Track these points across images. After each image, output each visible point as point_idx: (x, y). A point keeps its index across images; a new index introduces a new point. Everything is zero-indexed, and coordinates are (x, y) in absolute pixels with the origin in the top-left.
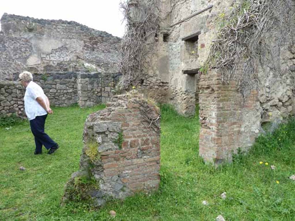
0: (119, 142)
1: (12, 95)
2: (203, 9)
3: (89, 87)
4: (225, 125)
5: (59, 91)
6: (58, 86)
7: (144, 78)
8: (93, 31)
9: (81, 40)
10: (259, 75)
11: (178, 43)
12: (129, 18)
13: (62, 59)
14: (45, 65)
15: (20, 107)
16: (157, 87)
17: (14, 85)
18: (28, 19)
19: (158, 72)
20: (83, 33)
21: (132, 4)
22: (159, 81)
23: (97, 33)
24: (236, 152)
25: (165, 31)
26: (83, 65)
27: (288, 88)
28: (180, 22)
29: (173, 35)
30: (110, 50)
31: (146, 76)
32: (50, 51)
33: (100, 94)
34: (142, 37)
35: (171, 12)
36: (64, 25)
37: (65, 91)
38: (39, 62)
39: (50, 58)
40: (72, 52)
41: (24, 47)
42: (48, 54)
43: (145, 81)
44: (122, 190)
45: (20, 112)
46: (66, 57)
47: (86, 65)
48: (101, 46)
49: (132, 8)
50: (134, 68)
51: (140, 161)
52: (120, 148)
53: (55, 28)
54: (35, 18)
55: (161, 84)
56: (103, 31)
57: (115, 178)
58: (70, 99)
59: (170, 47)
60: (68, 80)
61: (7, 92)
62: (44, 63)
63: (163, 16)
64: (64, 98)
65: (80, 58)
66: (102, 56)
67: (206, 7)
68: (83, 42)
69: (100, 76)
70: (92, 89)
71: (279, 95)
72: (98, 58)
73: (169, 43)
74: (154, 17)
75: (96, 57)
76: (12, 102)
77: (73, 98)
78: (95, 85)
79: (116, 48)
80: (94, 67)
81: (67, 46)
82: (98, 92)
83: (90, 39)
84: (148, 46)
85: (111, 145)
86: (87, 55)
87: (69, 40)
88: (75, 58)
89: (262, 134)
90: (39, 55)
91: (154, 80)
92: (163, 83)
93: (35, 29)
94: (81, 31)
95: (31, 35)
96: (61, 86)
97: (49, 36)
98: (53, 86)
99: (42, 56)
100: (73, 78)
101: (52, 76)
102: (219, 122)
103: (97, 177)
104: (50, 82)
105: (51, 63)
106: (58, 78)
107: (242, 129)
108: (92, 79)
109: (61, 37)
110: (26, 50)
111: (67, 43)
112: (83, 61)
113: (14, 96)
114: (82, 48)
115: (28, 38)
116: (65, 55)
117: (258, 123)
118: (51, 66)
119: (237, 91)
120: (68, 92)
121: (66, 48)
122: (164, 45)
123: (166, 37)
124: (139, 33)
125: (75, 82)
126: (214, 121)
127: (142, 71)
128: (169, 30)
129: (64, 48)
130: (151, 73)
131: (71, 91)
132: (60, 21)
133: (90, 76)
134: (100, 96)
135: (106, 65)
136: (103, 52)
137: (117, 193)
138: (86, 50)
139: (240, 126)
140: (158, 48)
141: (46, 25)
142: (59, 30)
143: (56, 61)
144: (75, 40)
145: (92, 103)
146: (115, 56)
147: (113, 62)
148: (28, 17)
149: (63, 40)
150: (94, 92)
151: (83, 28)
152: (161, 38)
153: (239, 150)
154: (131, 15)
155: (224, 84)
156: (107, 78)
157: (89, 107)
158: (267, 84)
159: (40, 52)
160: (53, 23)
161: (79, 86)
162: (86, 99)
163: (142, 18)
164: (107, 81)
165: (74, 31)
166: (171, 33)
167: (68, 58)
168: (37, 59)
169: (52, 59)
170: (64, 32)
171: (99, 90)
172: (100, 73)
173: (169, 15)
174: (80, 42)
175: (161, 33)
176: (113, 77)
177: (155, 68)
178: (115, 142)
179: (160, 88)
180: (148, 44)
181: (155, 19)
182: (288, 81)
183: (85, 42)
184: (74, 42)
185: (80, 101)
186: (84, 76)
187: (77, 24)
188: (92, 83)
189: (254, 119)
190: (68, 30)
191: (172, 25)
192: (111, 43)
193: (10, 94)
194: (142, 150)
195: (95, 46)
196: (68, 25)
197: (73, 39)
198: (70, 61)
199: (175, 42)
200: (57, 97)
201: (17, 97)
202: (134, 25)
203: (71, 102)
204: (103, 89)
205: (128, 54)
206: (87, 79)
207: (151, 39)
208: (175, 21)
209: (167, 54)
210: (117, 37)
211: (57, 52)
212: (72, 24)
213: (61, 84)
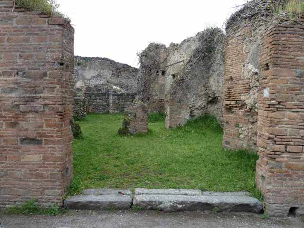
0: (135, 116)
1: (78, 105)
2: (181, 61)
3: (117, 101)
4: (173, 114)
5: (98, 104)
6: (98, 100)
7: (149, 97)
8: (118, 64)
9: (111, 70)
10: (188, 97)
11: (169, 77)
12: (142, 63)
13: (97, 83)
14: (87, 87)
15: (82, 111)
16: (157, 102)
17: (79, 99)
18: (77, 57)
19: (158, 93)
20: (111, 65)
21: (144, 55)
22: (158, 99)
23: (121, 65)
24: (178, 125)
25: (163, 69)
26: (112, 87)
27: (204, 102)
28: (171, 65)
29: (167, 72)
30: (130, 77)
31: (151, 96)
32: (90, 78)
33: (123, 106)
34: (149, 73)
35: (167, 58)
36: (99, 60)
37: (102, 104)
38: (83, 85)
39: (90, 82)
40: (104, 78)
41: (75, 75)
42: (89, 80)
43: (150, 98)
44: (135, 131)
45: (82, 114)
46: (100, 82)
47: (114, 87)
48: (124, 74)
49: (144, 57)
50: (144, 91)
51: (141, 123)
52: (135, 118)
53: (94, 63)
54: (82, 56)
55: (160, 100)
56: (125, 63)
57: (134, 127)
58: (104, 109)
59: (166, 79)
60: (104, 97)
61: (76, 103)
62: (86, 85)
63: (162, 60)
64: (101, 108)
65: (109, 82)
66: (124, 81)
67: (182, 60)
68: (111, 71)
69: (123, 95)
70: (119, 103)
71: (199, 104)
72: (121, 82)
73: (165, 76)
74: (156, 62)
75: (120, 81)
76: (78, 109)
77: (106, 108)
78: (121, 100)
79: (133, 75)
80: (119, 88)
81: (101, 74)
82: (122, 105)
83: (116, 69)
84: (152, 78)
85: (132, 117)
86: (114, 80)
87: (102, 70)
88: (106, 82)
89: (190, 119)
90: (83, 80)
91: (156, 98)
92: (161, 100)
93: (81, 64)
94: (111, 64)
95: (79, 67)
96: (100, 101)
97: (90, 68)
98: (95, 101)
99: (85, 81)
100: (107, 96)
101: (95, 94)
102: (170, 113)
103: (128, 127)
104: (94, 98)
105: (90, 86)
106: (98, 96)
107: (181, 117)
108: (119, 97)
109: (97, 68)
110: (75, 77)
111: (101, 72)
112: (111, 85)
113: (80, 105)
114: (110, 76)
115: (77, 70)
116: (99, 80)
117: (189, 115)
118: (90, 88)
119: (178, 102)
120: (103, 105)
121: (100, 75)
122: (162, 77)
123: (163, 73)
124: (147, 71)
125: (108, 98)
126: (169, 113)
127: (148, 92)
128: (165, 69)
129: (99, 76)
130: (154, 94)
131: (105, 104)
132: (97, 58)
133: (117, 95)
134: (123, 108)
135: (127, 88)
136: (125, 78)
137: (134, 132)
138: (113, 77)
139: (180, 116)
140: (158, 79)
141: (89, 61)
142: (96, 64)
143: (93, 84)
144: (106, 71)
145: (118, 111)
146: (133, 81)
147: (131, 85)
148: (77, 56)
149: (99, 70)
150: (120, 105)
151: (112, 62)
152: (160, 74)
153: (179, 125)
154: (143, 61)
155: (172, 99)
156: (128, 96)
157: (116, 114)
158: (192, 100)
159: (84, 78)
160: (93, 59)
161: (111, 101)
162: (115, 109)
163: (149, 62)
164: (128, 98)
165: (106, 64)
166: (166, 70)
167: (101, 82)
168: (82, 83)
169: (91, 83)
170: (99, 65)
171: (123, 104)
172: (123, 93)
173: (166, 60)
174: (109, 71)
175: (161, 70)
176: (132, 96)
177: (156, 91)
178: (134, 116)
179: (159, 103)
180: (152, 77)
181: (157, 62)
182: (204, 99)
183: (113, 71)
184: (106, 72)
185: (111, 110)
186: (114, 95)
187: (108, 60)
188: (118, 99)
189: (186, 113)
190: (102, 64)
191: (167, 66)
192: (131, 72)
193: (77, 104)
194: (142, 120)
195: (119, 74)
196: (102, 60)
197: (105, 70)
198: (103, 85)
199: (168, 76)
200: (97, 108)
201: (80, 106)
202: (144, 67)
203: (105, 111)
204: (125, 103)
205: (141, 83)
206: (116, 97)
207: (154, 75)
208: (169, 64)
209: (164, 83)
210: (134, 68)
211: (94, 78)
212: (105, 60)
213: (100, 99)
